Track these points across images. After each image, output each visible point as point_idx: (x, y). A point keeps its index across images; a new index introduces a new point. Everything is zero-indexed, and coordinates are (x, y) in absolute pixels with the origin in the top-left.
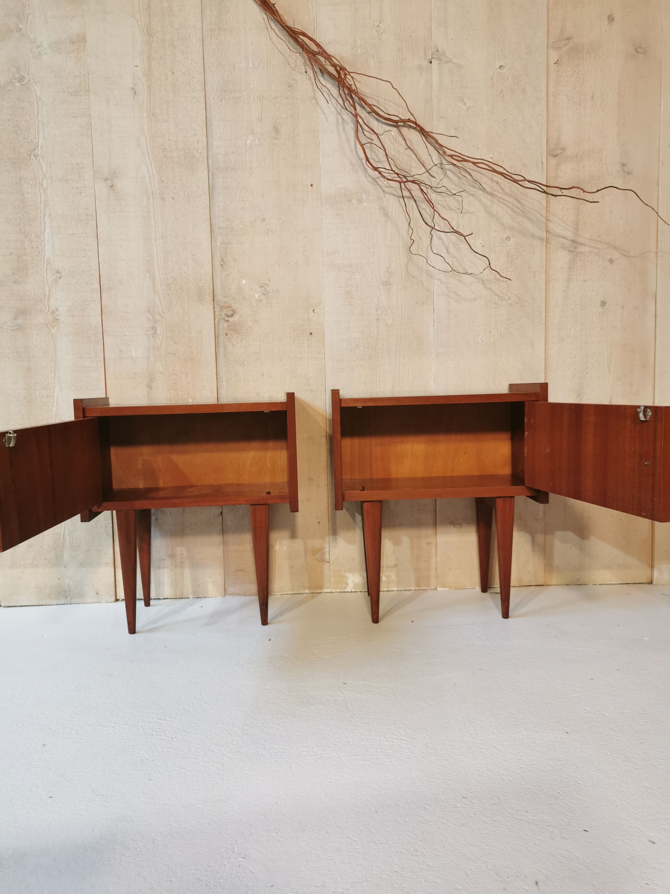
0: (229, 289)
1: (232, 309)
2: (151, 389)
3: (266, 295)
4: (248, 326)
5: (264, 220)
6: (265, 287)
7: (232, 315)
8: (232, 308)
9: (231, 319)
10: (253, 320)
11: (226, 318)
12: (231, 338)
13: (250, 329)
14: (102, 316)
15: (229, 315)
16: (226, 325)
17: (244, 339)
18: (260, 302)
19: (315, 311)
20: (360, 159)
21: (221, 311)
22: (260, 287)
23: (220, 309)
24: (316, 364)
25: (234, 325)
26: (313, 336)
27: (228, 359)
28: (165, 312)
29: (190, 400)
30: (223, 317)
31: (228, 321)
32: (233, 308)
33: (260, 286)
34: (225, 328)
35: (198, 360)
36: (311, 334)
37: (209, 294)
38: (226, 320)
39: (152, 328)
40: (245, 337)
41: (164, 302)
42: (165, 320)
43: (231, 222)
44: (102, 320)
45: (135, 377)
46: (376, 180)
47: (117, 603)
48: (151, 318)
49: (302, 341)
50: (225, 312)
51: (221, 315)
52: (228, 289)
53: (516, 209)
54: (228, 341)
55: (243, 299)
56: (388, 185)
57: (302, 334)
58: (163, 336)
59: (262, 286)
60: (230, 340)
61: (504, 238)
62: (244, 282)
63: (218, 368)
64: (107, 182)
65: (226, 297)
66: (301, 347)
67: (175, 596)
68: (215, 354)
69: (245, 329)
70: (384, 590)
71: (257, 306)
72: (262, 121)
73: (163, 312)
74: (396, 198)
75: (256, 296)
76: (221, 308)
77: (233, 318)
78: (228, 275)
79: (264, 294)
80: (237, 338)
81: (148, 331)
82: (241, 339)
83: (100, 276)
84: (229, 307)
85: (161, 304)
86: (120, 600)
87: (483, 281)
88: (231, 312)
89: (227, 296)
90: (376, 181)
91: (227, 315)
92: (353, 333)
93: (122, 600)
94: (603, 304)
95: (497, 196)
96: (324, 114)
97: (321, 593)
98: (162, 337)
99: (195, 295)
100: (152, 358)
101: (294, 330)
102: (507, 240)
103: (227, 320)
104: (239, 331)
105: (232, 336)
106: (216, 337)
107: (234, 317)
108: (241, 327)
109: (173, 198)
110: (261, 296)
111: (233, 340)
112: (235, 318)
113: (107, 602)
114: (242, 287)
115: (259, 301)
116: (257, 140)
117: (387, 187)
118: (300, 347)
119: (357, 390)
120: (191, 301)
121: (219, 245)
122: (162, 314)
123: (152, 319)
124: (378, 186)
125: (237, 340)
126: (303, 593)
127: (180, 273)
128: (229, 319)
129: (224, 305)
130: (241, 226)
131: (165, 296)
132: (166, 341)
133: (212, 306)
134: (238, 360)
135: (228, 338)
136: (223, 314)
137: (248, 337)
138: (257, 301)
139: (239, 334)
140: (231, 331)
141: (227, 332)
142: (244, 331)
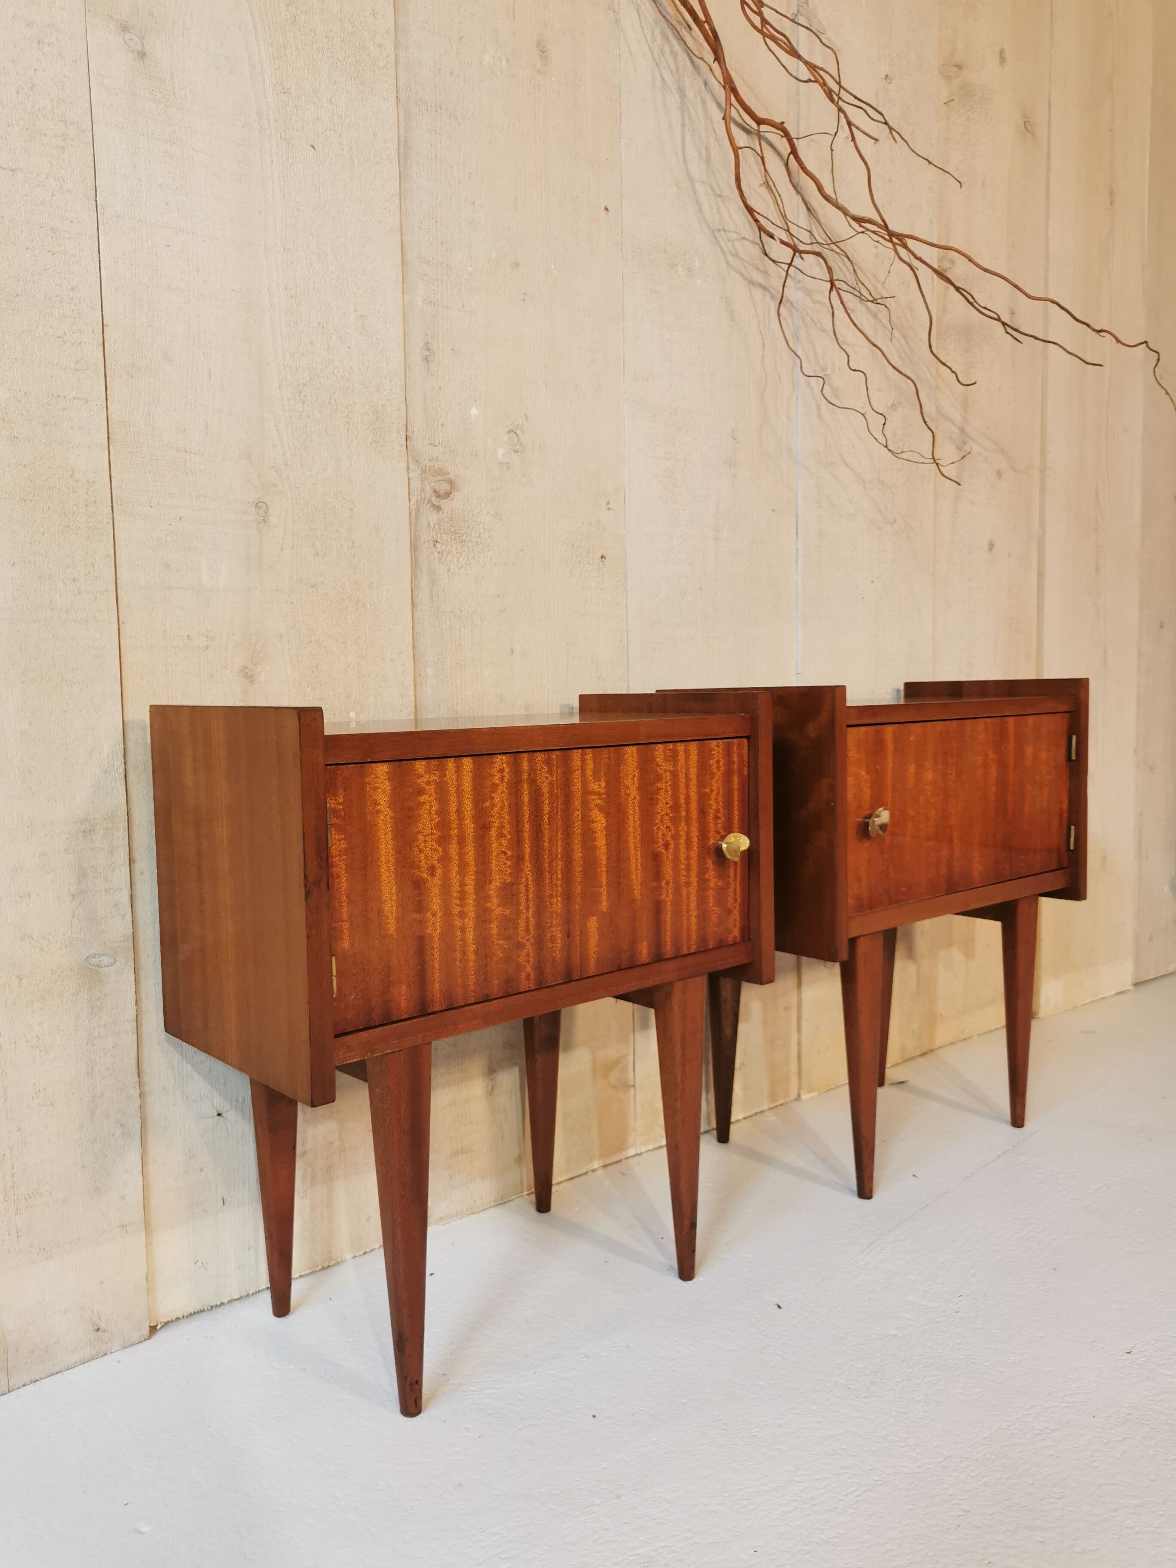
0: (442, 425)
1: (448, 479)
2: (251, 682)
3: (520, 453)
4: (482, 525)
5: (518, 264)
6: (517, 432)
7: (447, 495)
8: (448, 476)
9: (446, 505)
10: (492, 513)
11: (435, 500)
12: (445, 554)
13: (486, 535)
14: (109, 451)
15: (442, 492)
16: (433, 517)
17: (473, 557)
18: (508, 468)
19: (610, 506)
20: (692, 180)
21: (422, 480)
22: (509, 432)
23: (423, 474)
25: (452, 519)
26: (606, 564)
27: (438, 607)
28: (289, 464)
29: (353, 715)
30: (428, 497)
31: (439, 508)
32: (451, 476)
33: (508, 429)
34: (432, 527)
35: (371, 605)
36: (603, 558)
37: (398, 432)
38: (435, 505)
39: (256, 506)
40: (476, 553)
41: (288, 436)
42: (291, 487)
43: (447, 250)
44: (110, 465)
45: (207, 647)
46: (716, 233)
48: (255, 475)
49: (587, 573)
50: (433, 484)
51: (423, 490)
52: (440, 424)
53: (903, 355)
54: (439, 561)
55: (472, 456)
56: (734, 252)
57: (587, 556)
58: (285, 532)
59: (512, 431)
60: (444, 559)
61: (889, 405)
62: (474, 412)
64: (128, 36)
65: (436, 446)
66: (585, 587)
67: (310, 1268)
68: (410, 594)
69: (476, 532)
71: (501, 478)
72: (514, 17)
73: (287, 464)
74: (746, 282)
75: (501, 452)
76: (424, 471)
77: (451, 502)
78: (440, 388)
79: (516, 451)
80: (458, 555)
81: (246, 512)
82: (468, 557)
83: (103, 325)
84: (440, 472)
85: (281, 440)
86: (159, 1327)
87: (864, 481)
88: (446, 487)
89: (437, 442)
90: (715, 237)
91: (435, 491)
92: (676, 563)
93: (162, 1327)
94: (991, 546)
95: (882, 322)
96: (631, 53)
98: (282, 535)
99: (366, 427)
100: (256, 594)
101: (573, 546)
102: (893, 409)
103: (437, 504)
104: (464, 537)
105: (449, 547)
106: (414, 547)
107: (452, 499)
108: (469, 527)
109: (313, 147)
110: (509, 453)
111: (450, 558)
112: (455, 501)
113: (125, 1347)
114: (470, 424)
115: (506, 467)
116: (504, 62)
117: (732, 254)
118: (583, 587)
120: (355, 442)
121: (421, 304)
122: (283, 468)
123: (257, 481)
124: (718, 248)
125: (458, 560)
127: (328, 360)
128: (442, 503)
129: (431, 464)
130: (470, 268)
131: (291, 418)
132: (292, 548)
133: (404, 466)
134: (461, 611)
135: (439, 553)
136: (428, 488)
137: (482, 555)
138: (502, 465)
139: (463, 543)
140: (445, 535)
141: (437, 537)
142: (473, 539)
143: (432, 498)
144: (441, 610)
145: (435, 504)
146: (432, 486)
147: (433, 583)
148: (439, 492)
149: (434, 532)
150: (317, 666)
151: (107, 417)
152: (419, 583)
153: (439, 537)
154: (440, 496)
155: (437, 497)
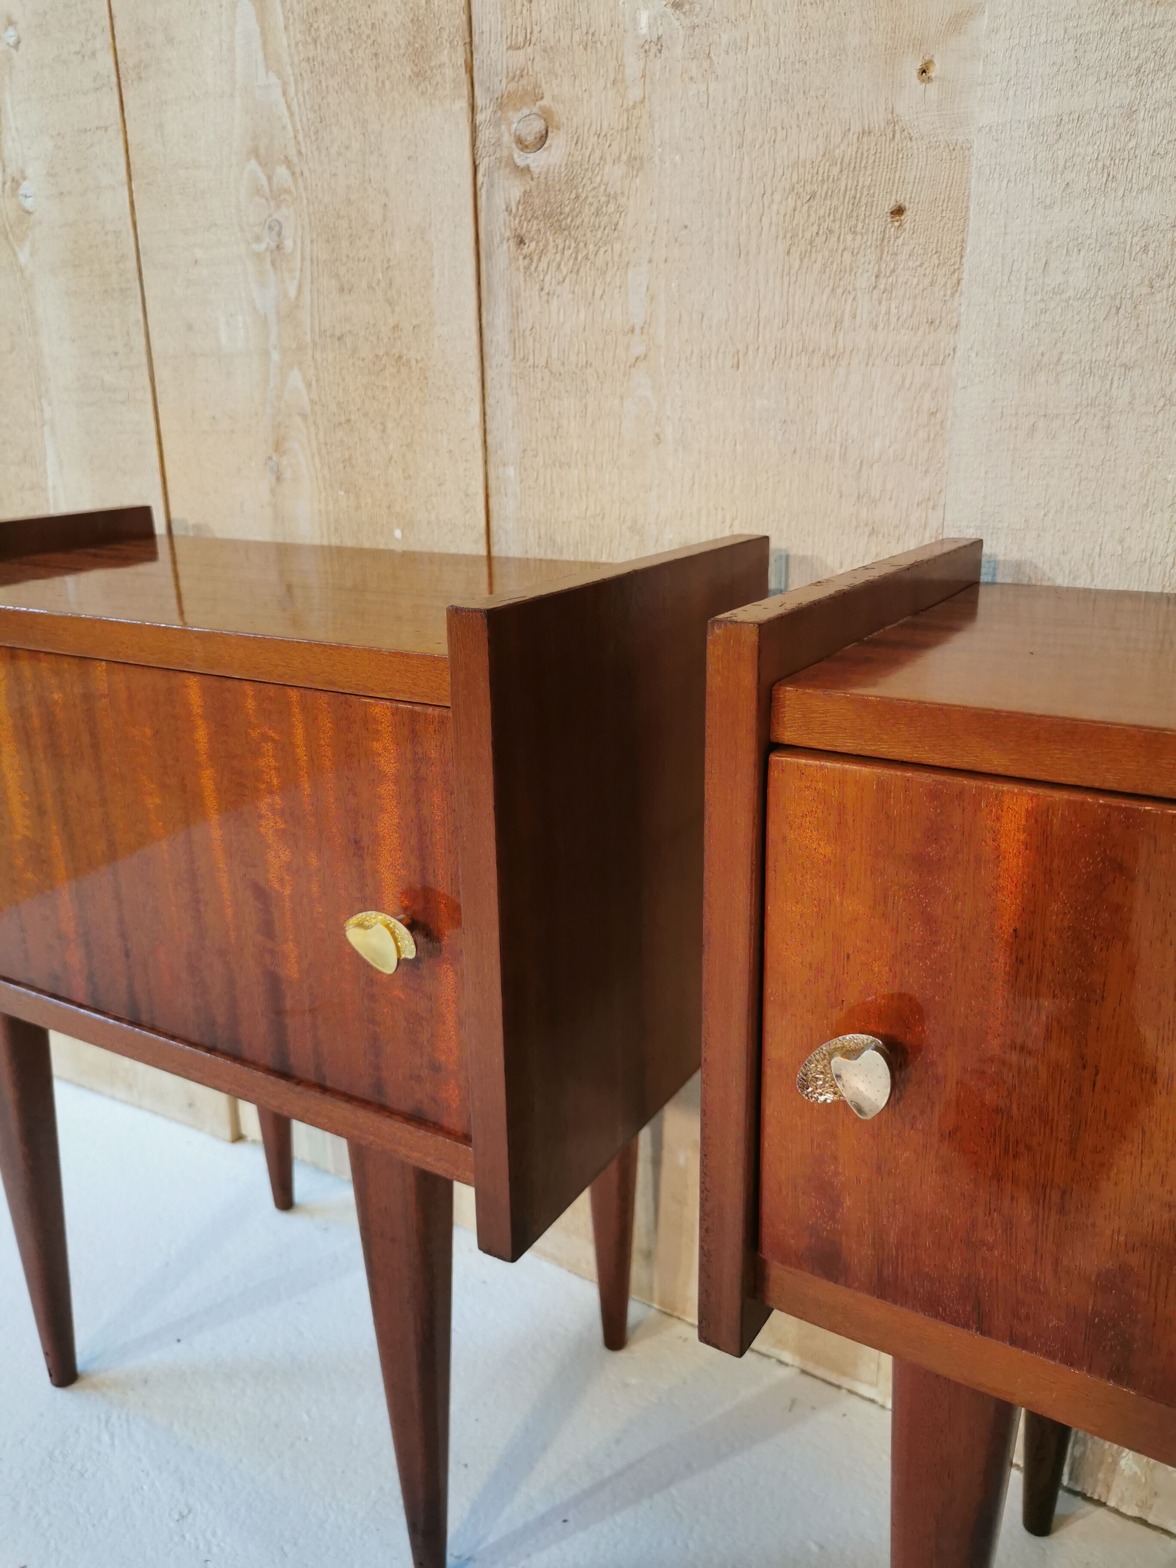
1: (540, 108)
2: (279, 480)
4: (603, 188)
7: (542, 140)
8: (543, 102)
9: (536, 161)
10: (624, 157)
11: (520, 158)
12: (535, 258)
13: (612, 207)
15: (530, 139)
16: (517, 190)
17: (585, 258)
18: (660, 51)
19: (933, 73)
21: (495, 124)
23: (495, 112)
24: (907, 383)
25: (549, 188)
26: (907, 226)
27: (524, 359)
28: (303, 150)
29: (398, 533)
30: (505, 153)
31: (525, 171)
32: (548, 101)
34: (514, 210)
35: (418, 362)
36: (899, 211)
37: (452, 42)
38: (518, 167)
39: (269, 227)
40: (591, 248)
41: (299, 105)
42: (306, 189)
44: (132, 204)
45: (232, 431)
47: (239, 1147)
48: (264, 181)
49: (847, 256)
50: (514, 126)
51: (497, 142)
54: (525, 274)
55: (587, 47)
57: (850, 216)
58: (303, 259)
60: (533, 268)
63: (490, 401)
65: (519, 48)
66: (839, 291)
68: (475, 338)
69: (591, 204)
70: (1123, 1509)
71: (644, 76)
73: (300, 153)
75: (644, 19)
76: (499, 103)
77: (545, 153)
80: (559, 258)
81: (258, 239)
82: (576, 258)
84: (532, 97)
85: (292, 114)
88: (538, 126)
89: (521, 39)
91: (520, 141)
92: (1140, 191)
97: (839, 1387)
98: (299, 265)
99: (402, 51)
100: (275, 356)
101: (813, 196)
103: (523, 165)
104: (569, 220)
105: (541, 244)
106: (480, 254)
107: (550, 146)
108: (577, 197)
110: (663, 15)
111: (543, 265)
112: (553, 150)
115: (654, 49)
118: (833, 290)
119: (1121, 541)
120: (387, 83)
122: (295, 159)
123: (266, 188)
125: (559, 264)
126: (768, 1357)
128: (531, 159)
129: (513, 86)
131: (301, 73)
132: (312, 282)
133: (463, 104)
134: (563, 364)
135: (524, 258)
136: (507, 139)
137: (602, 250)
138: (647, 47)
139: (566, 233)
140: (535, 222)
141: (522, 228)
142: (586, 220)
143: (516, 156)
144: (528, 364)
145: (518, 164)
146: (513, 131)
147: (516, 315)
148: (526, 140)
149: (517, 221)
150: (350, 458)
151: (126, 142)
152: (493, 317)
153: (524, 230)
154: (527, 147)
155: (522, 150)
